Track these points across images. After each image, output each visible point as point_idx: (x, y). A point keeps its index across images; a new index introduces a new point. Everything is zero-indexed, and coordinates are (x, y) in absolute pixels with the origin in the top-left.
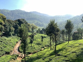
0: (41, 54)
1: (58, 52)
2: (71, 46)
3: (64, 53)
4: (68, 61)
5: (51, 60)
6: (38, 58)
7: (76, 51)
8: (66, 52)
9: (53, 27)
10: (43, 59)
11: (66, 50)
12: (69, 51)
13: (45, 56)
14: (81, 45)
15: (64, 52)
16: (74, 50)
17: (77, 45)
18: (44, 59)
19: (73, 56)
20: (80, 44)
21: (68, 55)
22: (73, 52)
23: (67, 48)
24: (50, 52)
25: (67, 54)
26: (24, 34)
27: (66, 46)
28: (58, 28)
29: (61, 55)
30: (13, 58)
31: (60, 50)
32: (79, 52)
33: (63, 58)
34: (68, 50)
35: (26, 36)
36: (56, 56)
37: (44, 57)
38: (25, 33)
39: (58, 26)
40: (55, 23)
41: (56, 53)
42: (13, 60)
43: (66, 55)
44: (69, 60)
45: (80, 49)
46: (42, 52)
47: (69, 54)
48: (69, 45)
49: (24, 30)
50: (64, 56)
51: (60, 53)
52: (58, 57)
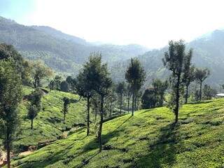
0: (61, 148)
1: (105, 140)
2: (137, 122)
3: (120, 142)
4: (129, 161)
5: (87, 163)
6: (50, 160)
7: (149, 136)
8: (126, 139)
9: (95, 74)
10: (65, 163)
11: (126, 134)
12: (134, 137)
13: (71, 152)
14: (160, 120)
15: (120, 140)
16: (144, 133)
17: (152, 120)
18: (68, 162)
19: (141, 148)
20: (158, 119)
21: (130, 147)
22: (141, 139)
23: (129, 128)
24: (85, 140)
25: (129, 143)
26: (10, 91)
27: (127, 123)
28: (108, 76)
29: (114, 148)
31: (111, 135)
32: (154, 138)
34: (130, 134)
35: (14, 96)
36: (100, 151)
37: (69, 157)
38: (12, 87)
39: (109, 71)
40: (102, 64)
41: (101, 142)
43: (125, 146)
44: (133, 158)
45: (158, 131)
46: (64, 142)
47: (134, 144)
48: (135, 121)
49: (10, 80)
50: (120, 150)
51: (110, 143)
52: (106, 154)
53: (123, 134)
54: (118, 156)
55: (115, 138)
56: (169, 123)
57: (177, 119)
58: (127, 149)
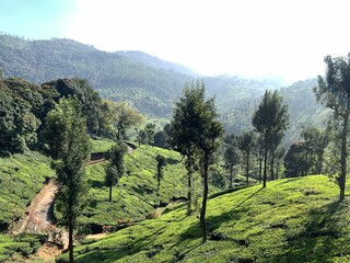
0: (147, 233)
1: (215, 225)
2: (271, 199)
3: (238, 229)
5: (181, 258)
6: (129, 249)
7: (288, 222)
8: (248, 225)
9: (193, 117)
10: (150, 256)
11: (249, 217)
12: (261, 222)
13: (160, 240)
14: (310, 196)
15: (239, 226)
16: (279, 216)
17: (296, 195)
18: (154, 254)
19: (272, 242)
20: (307, 194)
21: (254, 239)
22: (274, 227)
23: (255, 207)
24: (183, 222)
25: (252, 232)
27: (254, 199)
29: (227, 239)
30: (18, 250)
31: (226, 217)
32: (296, 226)
33: (232, 251)
34: (257, 217)
36: (204, 241)
37: (156, 247)
41: (207, 229)
42: (17, 256)
43: (244, 236)
44: (255, 258)
45: (305, 214)
46: (152, 223)
47: (260, 233)
48: (267, 197)
50: (235, 241)
51: (222, 229)
52: (212, 247)
53: (245, 217)
54: (231, 251)
55: (231, 223)
56: (327, 202)
57: (342, 196)
58: (247, 242)
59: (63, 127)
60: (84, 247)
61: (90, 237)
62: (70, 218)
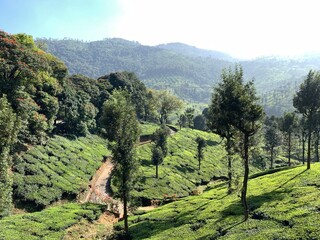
0: (190, 208)
1: (256, 204)
2: (316, 181)
3: (281, 209)
5: (224, 233)
6: (175, 221)
8: (291, 206)
10: (194, 229)
11: (292, 199)
12: (306, 204)
13: (202, 215)
15: (282, 206)
18: (198, 228)
19: (318, 224)
21: (298, 220)
22: (319, 209)
23: (300, 189)
24: (225, 200)
25: (296, 213)
26: (124, 127)
29: (269, 218)
30: (85, 216)
31: (267, 197)
33: (276, 230)
34: (301, 199)
35: (128, 133)
36: (245, 219)
37: (199, 221)
38: (125, 123)
41: (248, 207)
42: (84, 220)
43: (288, 217)
46: (195, 199)
47: (305, 215)
48: (311, 179)
49: (123, 113)
50: (279, 222)
51: (264, 209)
52: (254, 225)
53: (288, 198)
54: (274, 231)
55: (274, 203)
58: (291, 223)
59: (118, 115)
60: (136, 217)
61: (141, 209)
62: (124, 191)
